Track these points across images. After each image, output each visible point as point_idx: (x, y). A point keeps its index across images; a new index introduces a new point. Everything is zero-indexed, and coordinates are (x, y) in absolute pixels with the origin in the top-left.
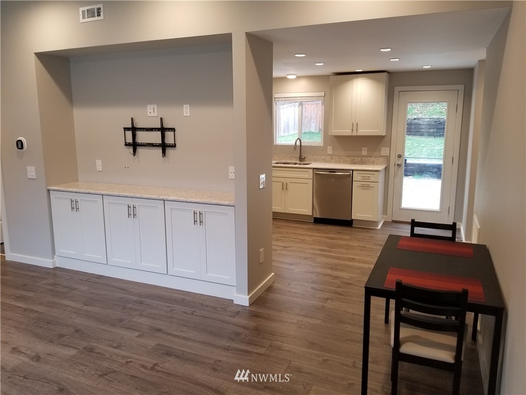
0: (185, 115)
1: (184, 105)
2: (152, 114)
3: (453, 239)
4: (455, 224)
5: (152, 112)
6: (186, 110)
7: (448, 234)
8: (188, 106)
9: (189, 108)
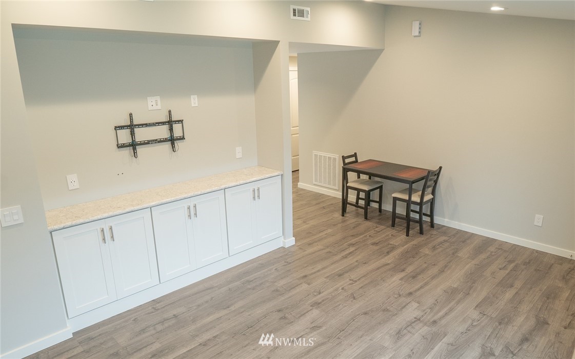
0: (193, 105)
1: (192, 96)
2: (155, 107)
3: (356, 161)
4: (355, 154)
5: (154, 105)
6: (194, 101)
7: (353, 159)
8: (196, 96)
9: (196, 98)
